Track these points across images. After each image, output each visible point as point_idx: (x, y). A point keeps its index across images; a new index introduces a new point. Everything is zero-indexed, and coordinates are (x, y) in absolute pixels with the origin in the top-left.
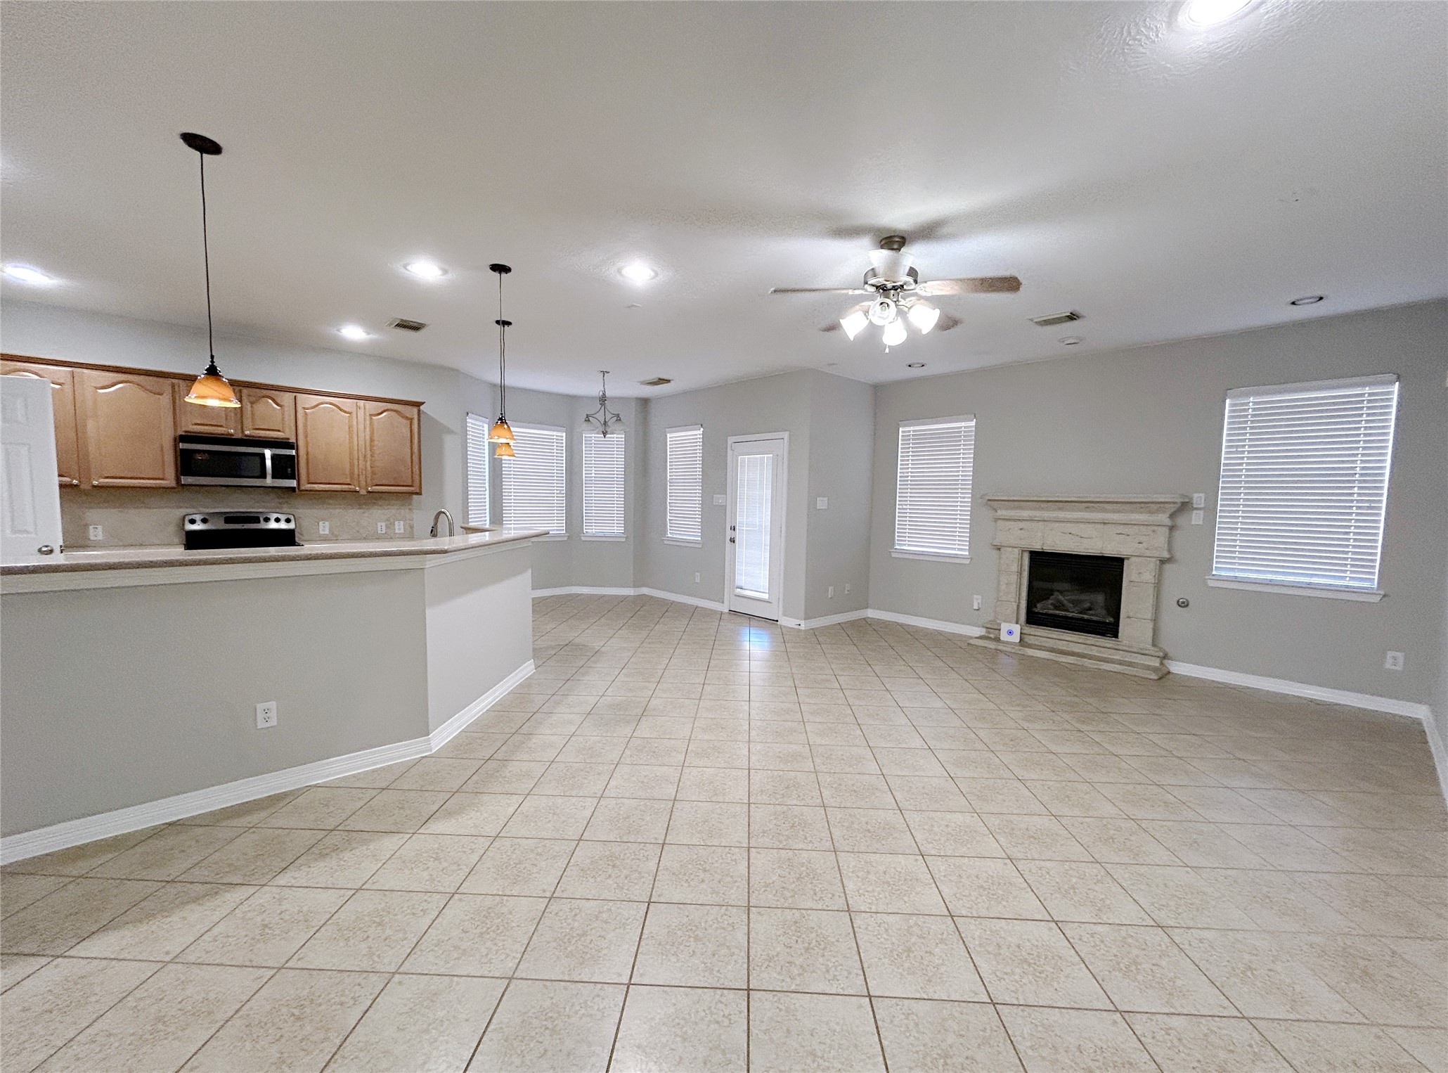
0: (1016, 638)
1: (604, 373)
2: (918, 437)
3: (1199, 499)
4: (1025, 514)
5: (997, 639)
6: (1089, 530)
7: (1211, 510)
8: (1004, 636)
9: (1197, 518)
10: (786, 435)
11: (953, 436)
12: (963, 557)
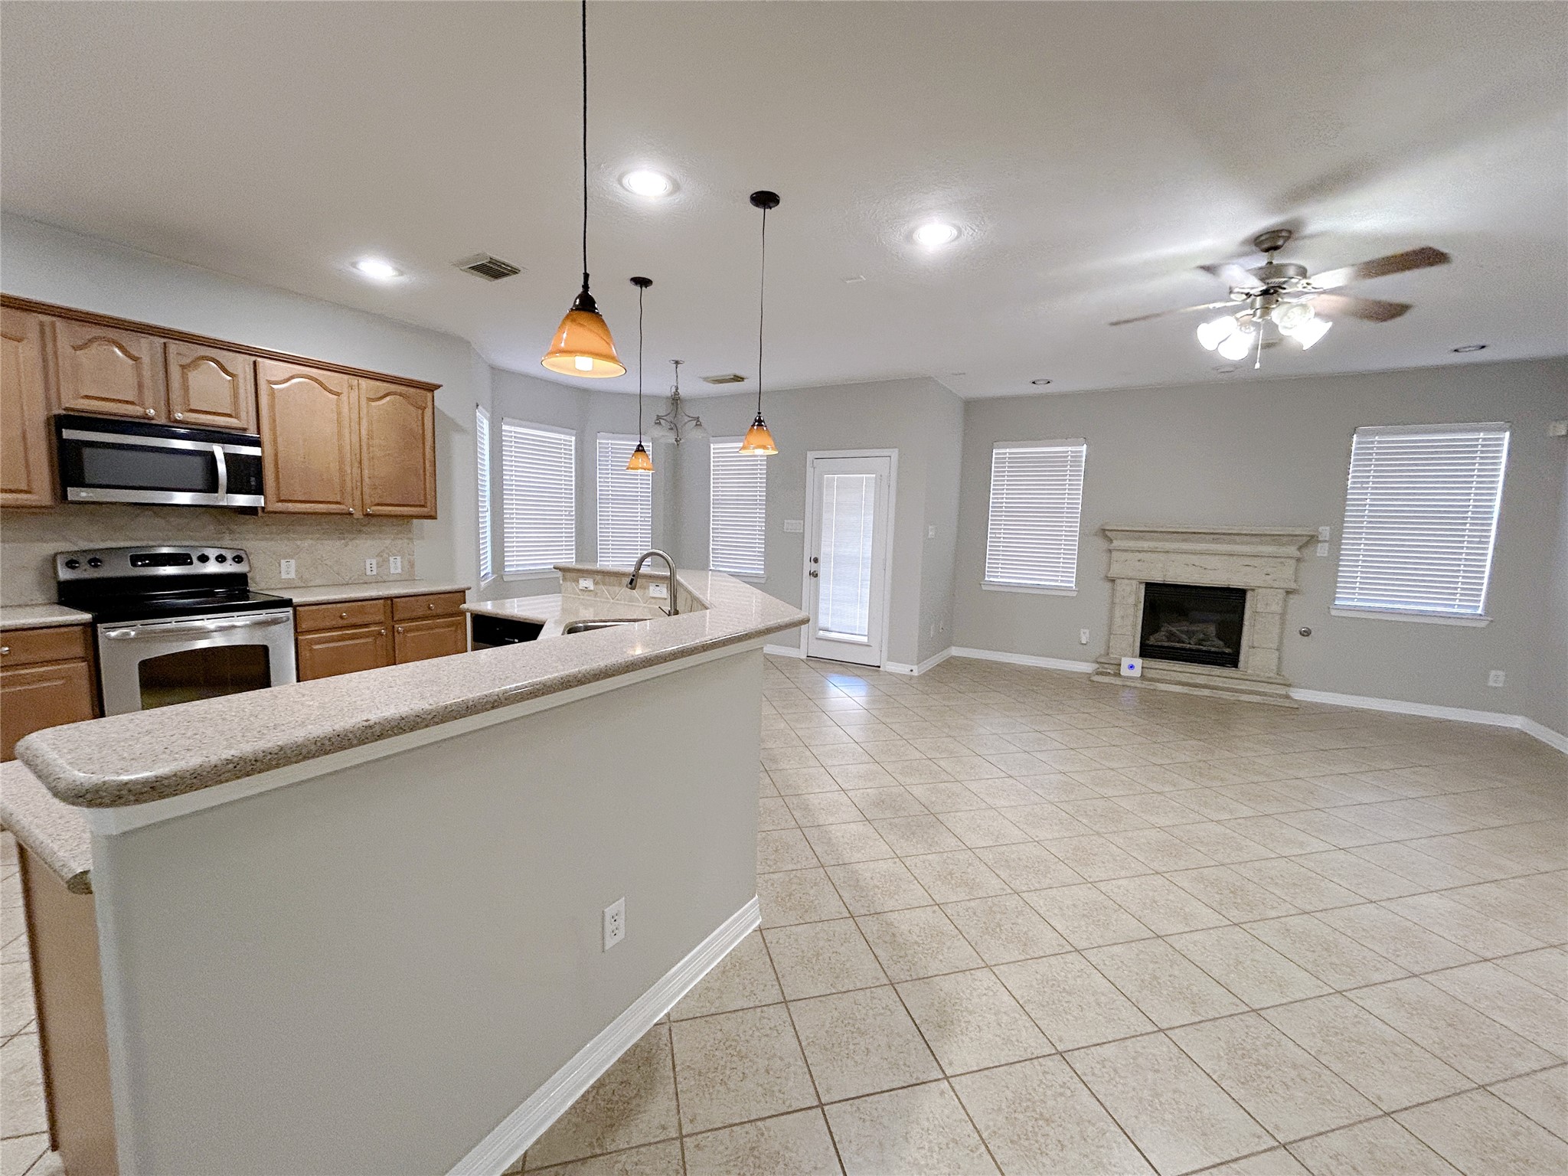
0: (1137, 672)
1: (677, 363)
2: (1013, 460)
3: (1325, 531)
4: (1146, 545)
5: (1118, 675)
6: (1213, 562)
7: (1336, 542)
8: (1125, 671)
9: (1322, 550)
10: (894, 454)
11: (1060, 460)
12: (1069, 589)
